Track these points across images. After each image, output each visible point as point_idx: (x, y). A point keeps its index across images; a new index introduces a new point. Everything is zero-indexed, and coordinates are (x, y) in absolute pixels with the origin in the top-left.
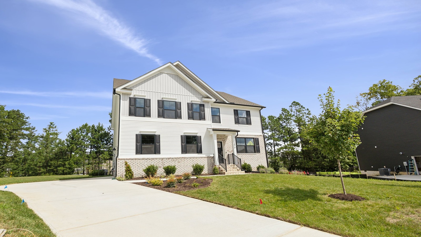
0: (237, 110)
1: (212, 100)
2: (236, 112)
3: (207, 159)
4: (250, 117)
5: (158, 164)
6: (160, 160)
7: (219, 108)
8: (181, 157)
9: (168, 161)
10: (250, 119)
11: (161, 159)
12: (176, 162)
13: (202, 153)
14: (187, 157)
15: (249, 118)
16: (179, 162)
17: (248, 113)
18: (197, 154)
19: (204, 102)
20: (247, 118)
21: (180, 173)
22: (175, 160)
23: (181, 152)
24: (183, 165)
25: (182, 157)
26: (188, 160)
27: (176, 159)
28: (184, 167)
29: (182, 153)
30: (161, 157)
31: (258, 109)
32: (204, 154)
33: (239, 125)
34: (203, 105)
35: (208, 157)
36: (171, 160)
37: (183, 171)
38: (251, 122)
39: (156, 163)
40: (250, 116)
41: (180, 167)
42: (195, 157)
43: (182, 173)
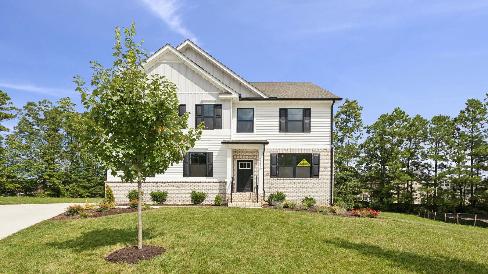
0: (285, 110)
1: (233, 96)
2: (283, 113)
3: (218, 185)
4: (310, 119)
5: (152, 189)
6: (153, 185)
7: (253, 109)
8: (181, 181)
9: (164, 186)
10: (310, 122)
11: (155, 183)
12: (174, 187)
13: (212, 176)
14: (190, 181)
15: (307, 121)
16: (178, 188)
17: (307, 113)
18: (206, 177)
19: (221, 100)
20: (303, 121)
21: (178, 201)
22: (173, 185)
23: (182, 175)
24: (184, 191)
25: (183, 181)
26: (190, 185)
27: (175, 183)
28: (184, 194)
29: (184, 176)
30: (155, 181)
31: (329, 104)
32: (216, 178)
33: (287, 133)
34: (220, 106)
35: (220, 182)
36: (168, 185)
37: (183, 200)
38: (310, 127)
39: (149, 187)
40: (310, 116)
41: (180, 194)
42: (201, 181)
43: (181, 201)
